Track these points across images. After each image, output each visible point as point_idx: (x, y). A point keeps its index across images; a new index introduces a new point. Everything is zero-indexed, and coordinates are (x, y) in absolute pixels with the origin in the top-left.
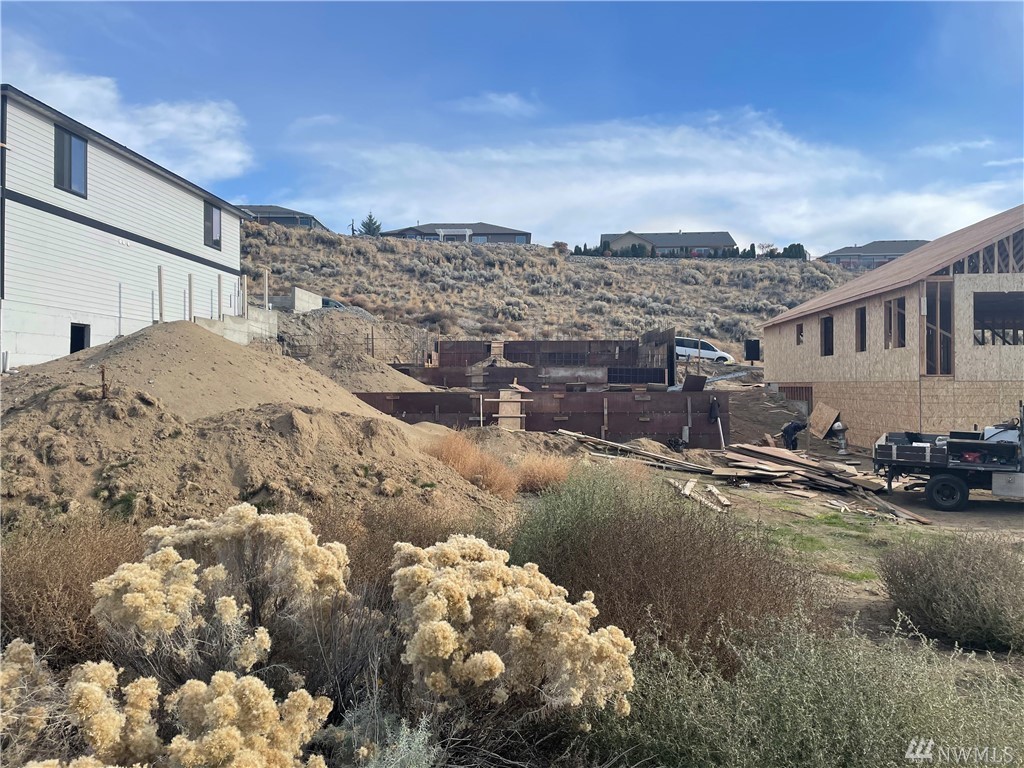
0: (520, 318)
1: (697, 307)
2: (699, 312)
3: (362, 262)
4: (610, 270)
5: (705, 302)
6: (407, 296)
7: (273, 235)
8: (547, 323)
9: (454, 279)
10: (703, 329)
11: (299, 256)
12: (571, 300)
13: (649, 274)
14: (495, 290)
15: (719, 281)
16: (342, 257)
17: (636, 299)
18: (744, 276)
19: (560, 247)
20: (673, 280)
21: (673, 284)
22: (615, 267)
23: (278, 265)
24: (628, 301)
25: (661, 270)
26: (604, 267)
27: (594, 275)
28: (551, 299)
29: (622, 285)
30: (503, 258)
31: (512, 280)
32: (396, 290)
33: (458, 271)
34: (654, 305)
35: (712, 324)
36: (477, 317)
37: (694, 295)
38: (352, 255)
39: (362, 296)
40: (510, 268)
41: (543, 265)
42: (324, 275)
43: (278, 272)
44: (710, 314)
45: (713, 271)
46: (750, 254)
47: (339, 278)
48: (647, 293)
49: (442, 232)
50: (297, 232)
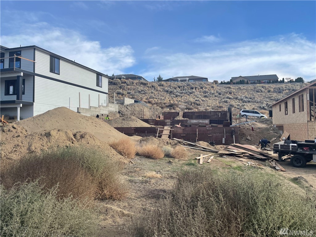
0: (199, 105)
1: (261, 100)
2: (261, 101)
3: (153, 89)
4: (232, 89)
5: (264, 98)
6: (165, 99)
7: (129, 83)
8: (208, 106)
9: (180, 93)
10: (262, 107)
11: (135, 88)
12: (217, 99)
13: (245, 89)
14: (192, 96)
15: (270, 91)
16: (148, 88)
17: (239, 97)
18: (279, 89)
19: (216, 82)
20: (253, 91)
21: (253, 92)
22: (233, 88)
23: (129, 91)
24: (237, 98)
25: (249, 88)
26: (230, 88)
27: (226, 91)
28: (211, 98)
29: (235, 93)
30: (196, 86)
31: (198, 93)
32: (162, 97)
33: (182, 91)
34: (245, 99)
35: (265, 105)
36: (185, 105)
37: (260, 96)
38: (151, 87)
39: (152, 99)
40: (198, 89)
41: (209, 88)
42: (142, 94)
43: (129, 93)
44: (265, 102)
45: (268, 88)
46: (283, 81)
47: (146, 94)
48: (243, 95)
49: (179, 79)
50: (135, 81)
